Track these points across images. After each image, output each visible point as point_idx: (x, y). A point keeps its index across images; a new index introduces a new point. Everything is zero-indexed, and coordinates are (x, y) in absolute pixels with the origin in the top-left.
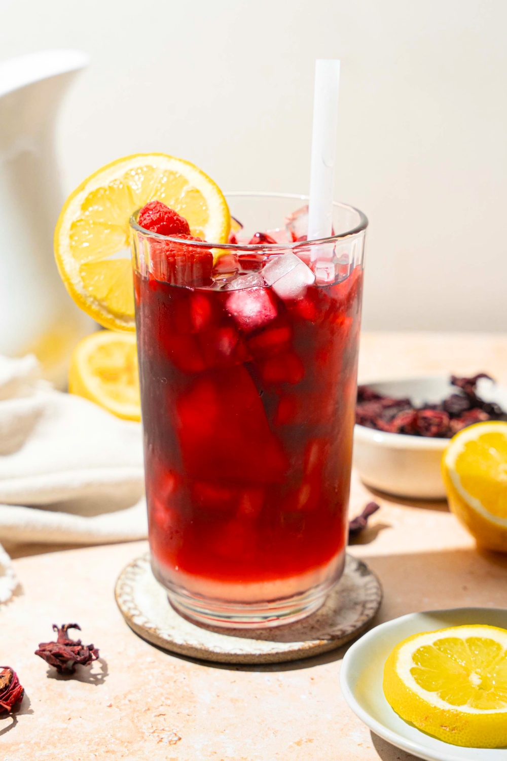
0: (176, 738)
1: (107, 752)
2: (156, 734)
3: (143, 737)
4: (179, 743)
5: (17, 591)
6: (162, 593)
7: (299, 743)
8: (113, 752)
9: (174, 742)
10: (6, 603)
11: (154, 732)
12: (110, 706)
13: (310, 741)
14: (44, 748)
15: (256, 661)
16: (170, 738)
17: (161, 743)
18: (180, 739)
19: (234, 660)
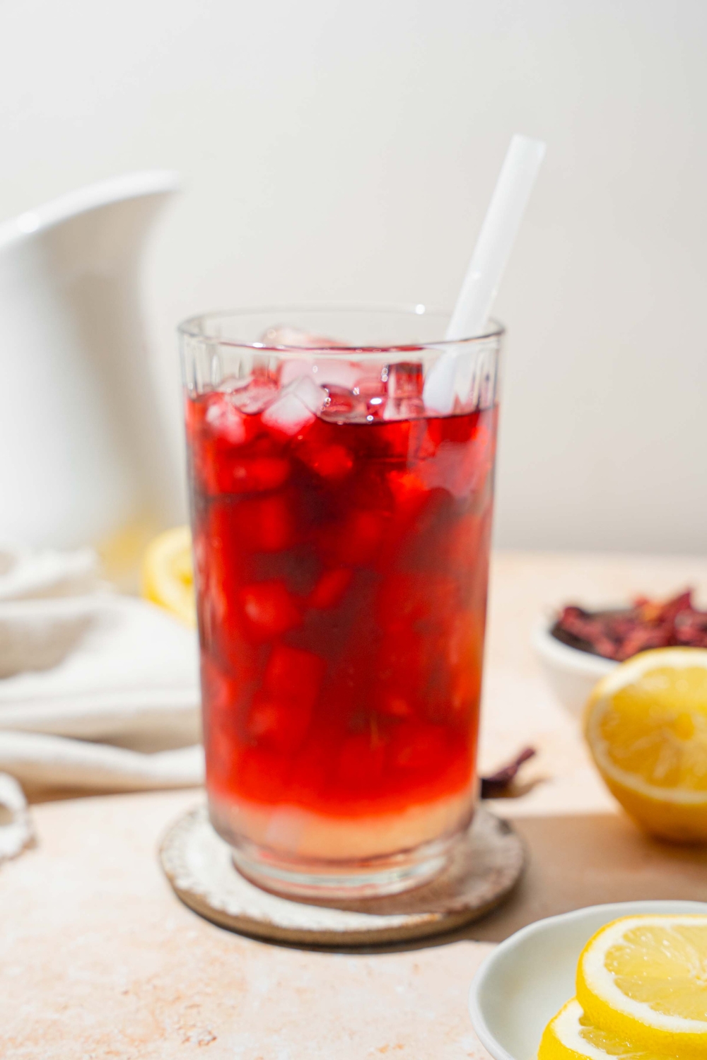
0: (208, 1038)
1: (108, 1053)
2: (182, 1032)
3: (162, 1035)
4: (212, 1044)
5: (30, 844)
6: (223, 851)
7: (382, 1050)
8: (118, 1054)
9: (206, 1042)
10: (13, 858)
11: (180, 1028)
12: (126, 993)
13: (400, 1047)
14: (21, 1045)
15: (339, 940)
16: (201, 1037)
17: (187, 1044)
18: (214, 1039)
19: (309, 938)
